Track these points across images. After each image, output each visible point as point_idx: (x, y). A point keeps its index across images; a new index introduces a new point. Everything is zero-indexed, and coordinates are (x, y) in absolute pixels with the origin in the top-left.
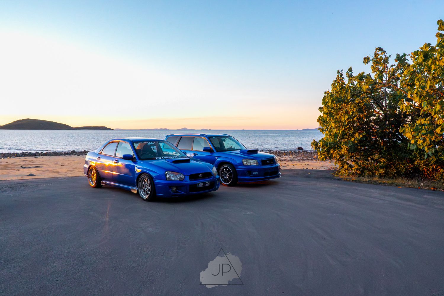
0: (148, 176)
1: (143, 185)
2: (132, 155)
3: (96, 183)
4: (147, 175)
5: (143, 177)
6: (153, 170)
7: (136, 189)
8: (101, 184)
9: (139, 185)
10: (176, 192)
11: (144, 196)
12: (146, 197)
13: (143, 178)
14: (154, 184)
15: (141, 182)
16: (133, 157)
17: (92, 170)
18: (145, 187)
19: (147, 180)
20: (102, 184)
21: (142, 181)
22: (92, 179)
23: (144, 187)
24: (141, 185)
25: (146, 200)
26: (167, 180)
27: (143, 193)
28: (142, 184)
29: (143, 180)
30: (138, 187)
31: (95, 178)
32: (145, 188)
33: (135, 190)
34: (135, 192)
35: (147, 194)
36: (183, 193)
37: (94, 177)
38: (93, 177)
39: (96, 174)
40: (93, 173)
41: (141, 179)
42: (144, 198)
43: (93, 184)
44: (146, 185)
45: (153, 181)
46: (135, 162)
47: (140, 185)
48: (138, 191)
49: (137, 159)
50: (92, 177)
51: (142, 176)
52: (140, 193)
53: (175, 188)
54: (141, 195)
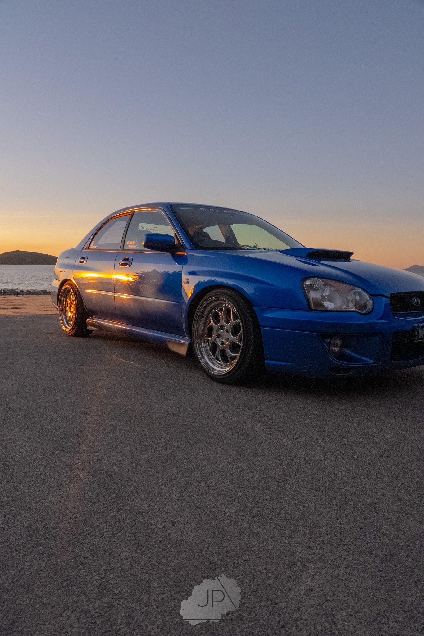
0: (230, 296)
1: (211, 329)
2: (173, 235)
3: (75, 323)
4: (229, 292)
5: (211, 299)
6: (250, 276)
7: (185, 341)
8: (87, 326)
9: (196, 328)
10: (342, 356)
11: (213, 364)
12: (221, 369)
13: (213, 304)
14: (257, 326)
15: (203, 320)
16: (176, 243)
17: (67, 292)
18: (219, 336)
19: (228, 311)
20: (90, 328)
21: (208, 315)
22: (66, 315)
23: (214, 336)
24: (201, 327)
25: (222, 380)
26: (310, 310)
27: (209, 356)
28: (205, 324)
29: (210, 312)
30: (190, 335)
31: (75, 312)
32: (218, 341)
33: (182, 344)
34: (183, 351)
35: (226, 359)
36: (372, 361)
37: (72, 309)
38: (70, 308)
39: (75, 302)
40: (70, 298)
41: (205, 308)
42: (215, 373)
43: (67, 328)
44: (222, 327)
45: (253, 312)
46: (181, 260)
47: (199, 328)
48: (191, 348)
49: (188, 247)
50: (67, 308)
51: (209, 299)
52: (199, 357)
53: (339, 342)
54: (202, 362)
